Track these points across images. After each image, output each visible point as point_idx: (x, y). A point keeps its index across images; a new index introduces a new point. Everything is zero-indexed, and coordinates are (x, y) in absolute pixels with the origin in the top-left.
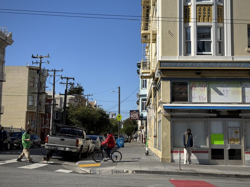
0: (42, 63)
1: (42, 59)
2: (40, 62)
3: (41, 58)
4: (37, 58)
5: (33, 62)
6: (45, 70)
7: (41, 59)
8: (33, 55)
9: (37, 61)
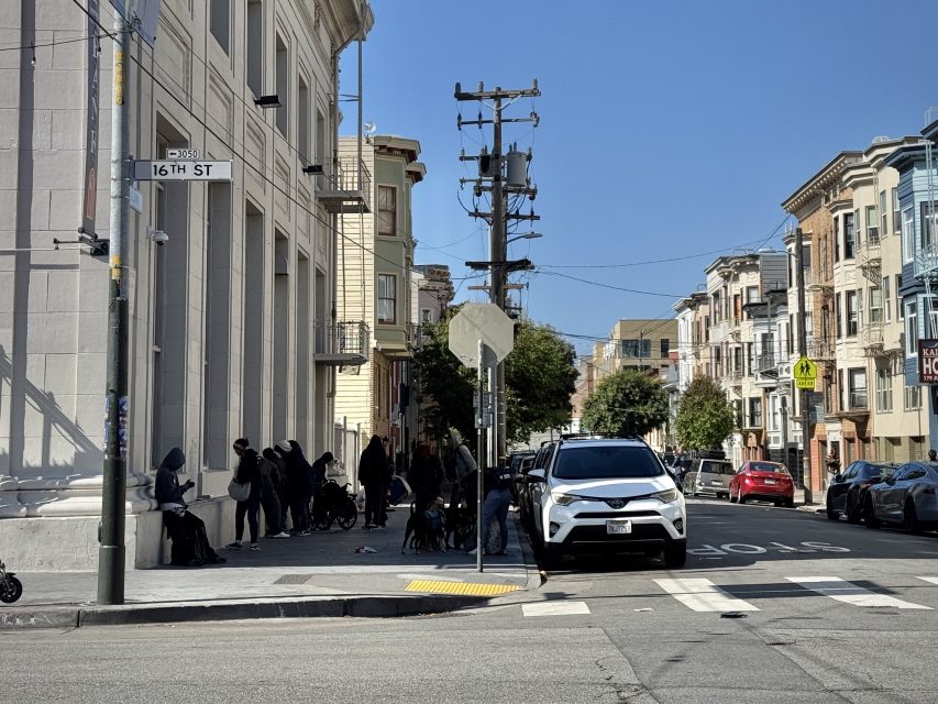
0: (503, 124)
1: (502, 107)
2: (495, 119)
3: (497, 97)
4: (479, 98)
5: (459, 117)
6: (520, 155)
7: (499, 105)
8: (458, 86)
9: (480, 116)
